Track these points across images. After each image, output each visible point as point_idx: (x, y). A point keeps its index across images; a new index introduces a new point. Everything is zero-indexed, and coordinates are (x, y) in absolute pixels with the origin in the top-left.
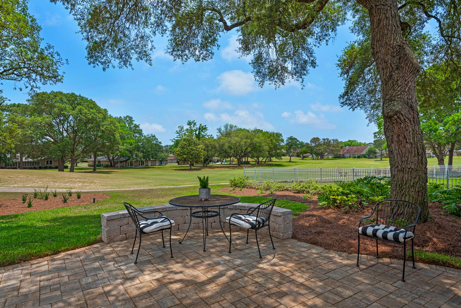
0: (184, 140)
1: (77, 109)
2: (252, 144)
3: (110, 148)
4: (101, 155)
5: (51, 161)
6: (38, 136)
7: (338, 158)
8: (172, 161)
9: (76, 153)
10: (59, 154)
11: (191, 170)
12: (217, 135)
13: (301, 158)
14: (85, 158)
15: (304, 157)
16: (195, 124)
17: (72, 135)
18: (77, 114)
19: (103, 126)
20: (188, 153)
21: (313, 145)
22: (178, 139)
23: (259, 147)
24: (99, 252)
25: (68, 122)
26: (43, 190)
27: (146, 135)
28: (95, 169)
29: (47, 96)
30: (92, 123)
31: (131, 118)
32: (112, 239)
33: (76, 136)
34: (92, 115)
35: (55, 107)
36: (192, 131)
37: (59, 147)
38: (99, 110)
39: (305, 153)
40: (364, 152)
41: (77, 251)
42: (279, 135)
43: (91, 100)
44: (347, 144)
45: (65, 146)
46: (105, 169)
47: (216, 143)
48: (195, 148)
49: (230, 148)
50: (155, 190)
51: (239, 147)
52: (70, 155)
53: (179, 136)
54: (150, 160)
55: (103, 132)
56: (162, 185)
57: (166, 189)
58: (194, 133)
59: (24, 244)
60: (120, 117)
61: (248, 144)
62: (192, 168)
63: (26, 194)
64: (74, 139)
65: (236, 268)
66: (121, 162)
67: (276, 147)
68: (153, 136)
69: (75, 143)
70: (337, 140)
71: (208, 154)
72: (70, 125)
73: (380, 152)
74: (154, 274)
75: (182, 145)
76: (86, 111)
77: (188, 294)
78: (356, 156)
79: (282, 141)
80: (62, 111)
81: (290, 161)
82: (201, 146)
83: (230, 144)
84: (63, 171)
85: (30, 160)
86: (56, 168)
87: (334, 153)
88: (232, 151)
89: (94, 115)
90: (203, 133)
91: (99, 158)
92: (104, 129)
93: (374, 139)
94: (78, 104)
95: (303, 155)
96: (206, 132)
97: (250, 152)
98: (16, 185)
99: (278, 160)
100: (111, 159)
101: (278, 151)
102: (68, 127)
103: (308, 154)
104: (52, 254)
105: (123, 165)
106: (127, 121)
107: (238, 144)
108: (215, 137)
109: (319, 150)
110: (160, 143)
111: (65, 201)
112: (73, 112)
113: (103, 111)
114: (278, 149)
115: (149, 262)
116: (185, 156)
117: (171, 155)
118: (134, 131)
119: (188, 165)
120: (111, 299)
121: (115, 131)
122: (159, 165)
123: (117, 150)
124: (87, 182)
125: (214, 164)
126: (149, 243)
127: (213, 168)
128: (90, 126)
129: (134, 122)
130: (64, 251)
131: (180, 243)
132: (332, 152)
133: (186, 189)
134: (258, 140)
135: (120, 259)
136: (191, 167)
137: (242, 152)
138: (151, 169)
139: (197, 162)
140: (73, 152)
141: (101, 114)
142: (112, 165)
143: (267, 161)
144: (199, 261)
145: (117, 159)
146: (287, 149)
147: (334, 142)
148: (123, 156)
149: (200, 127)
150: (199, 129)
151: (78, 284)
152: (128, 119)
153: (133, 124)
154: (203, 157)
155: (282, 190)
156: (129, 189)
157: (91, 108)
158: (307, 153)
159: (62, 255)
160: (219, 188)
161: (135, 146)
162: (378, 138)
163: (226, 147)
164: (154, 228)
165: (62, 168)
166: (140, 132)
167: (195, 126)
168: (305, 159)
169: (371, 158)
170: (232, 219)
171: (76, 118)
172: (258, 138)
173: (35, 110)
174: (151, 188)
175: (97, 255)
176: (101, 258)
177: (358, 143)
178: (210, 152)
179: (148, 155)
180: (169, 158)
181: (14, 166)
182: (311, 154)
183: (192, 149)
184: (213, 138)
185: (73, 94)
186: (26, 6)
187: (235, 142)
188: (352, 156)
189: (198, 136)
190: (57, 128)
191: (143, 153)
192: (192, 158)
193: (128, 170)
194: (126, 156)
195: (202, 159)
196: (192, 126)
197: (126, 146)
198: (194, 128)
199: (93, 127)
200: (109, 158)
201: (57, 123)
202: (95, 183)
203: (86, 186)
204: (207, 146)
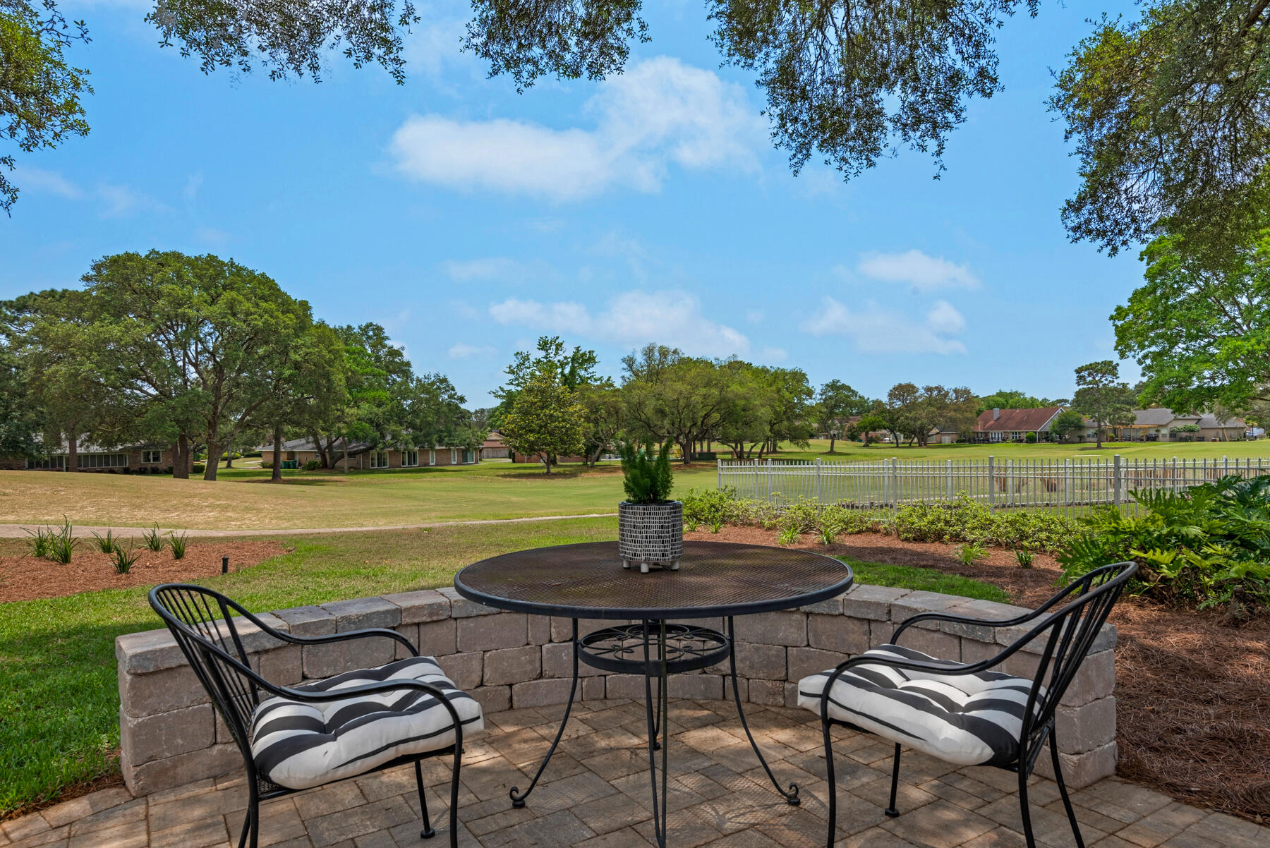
0: (530, 391)
1: (222, 302)
2: (723, 400)
3: (320, 413)
4: (297, 436)
5: (156, 454)
6: (112, 377)
7: (969, 441)
8: (495, 452)
9: (223, 429)
10: (170, 430)
11: (548, 475)
12: (623, 377)
13: (862, 444)
14: (253, 444)
15: (870, 441)
16: (559, 346)
17: (210, 378)
18: (224, 315)
19: (296, 348)
20: (541, 427)
21: (898, 404)
22: (512, 388)
23: (744, 410)
25: (199, 340)
27: (421, 377)
28: (276, 475)
29: (139, 265)
30: (267, 343)
31: (379, 330)
32: (164, 771)
33: (221, 380)
34: (266, 316)
35: (159, 295)
36: (551, 366)
37: (173, 410)
38: (286, 304)
39: (874, 429)
40: (1047, 426)
42: (799, 377)
43: (263, 275)
44: (991, 403)
45: (189, 408)
46: (307, 475)
47: (620, 399)
48: (560, 415)
49: (661, 412)
50: (440, 531)
51: (686, 411)
52: (203, 434)
53: (516, 379)
54: (432, 448)
55: (297, 366)
56: (464, 516)
57: (472, 529)
58: (559, 370)
60: (349, 327)
61: (711, 401)
62: (553, 470)
64: (217, 389)
66: (352, 454)
67: (790, 412)
68: (442, 381)
69: (221, 397)
70: (967, 392)
71: (597, 433)
72: (206, 350)
73: (1096, 424)
75: (523, 406)
76: (247, 305)
78: (1024, 436)
79: (810, 393)
80: (180, 305)
81: (832, 452)
82: (578, 407)
83: (661, 402)
84: (187, 478)
86: (169, 472)
87: (957, 429)
88: (666, 423)
89: (272, 317)
90: (582, 373)
91: (289, 444)
92: (300, 359)
93: (1077, 388)
94: (225, 288)
95: (867, 434)
96: (590, 370)
97: (716, 425)
99: (798, 450)
100: (323, 447)
101: (797, 423)
102: (198, 353)
103: (884, 431)
105: (358, 463)
106: (369, 338)
107: (682, 403)
108: (618, 384)
109: (915, 419)
110: (462, 400)
111: (125, 566)
112: (211, 309)
113: (297, 307)
114: (799, 417)
116: (531, 437)
117: (493, 436)
118: (387, 367)
119: (542, 464)
121: (330, 363)
122: (457, 464)
123: (339, 419)
124: (234, 509)
125: (615, 461)
127: (611, 472)
128: (260, 349)
129: (387, 342)
132: (952, 424)
133: (538, 527)
134: (742, 390)
136: (548, 469)
137: (695, 424)
138: (438, 473)
139: (565, 455)
140: (212, 425)
141: (291, 315)
142: (327, 463)
143: (765, 450)
145: (340, 446)
146: (824, 417)
147: (957, 398)
148: (357, 439)
149: (575, 354)
150: (573, 359)
152: (371, 333)
153: (384, 346)
154: (583, 440)
155: (859, 532)
156: (359, 529)
157: (263, 298)
158: (880, 427)
161: (392, 408)
162: (1090, 383)
163: (649, 411)
165: (184, 472)
166: (404, 369)
167: (560, 352)
168: (873, 445)
169: (1067, 442)
171: (219, 327)
172: (741, 384)
173: (103, 306)
174: (428, 526)
177: (1025, 399)
178: (602, 426)
179: (427, 435)
180: (486, 444)
181: (54, 464)
182: (892, 431)
183: (551, 416)
184: (612, 385)
185: (212, 259)
187: (675, 397)
188: (1011, 436)
189: (569, 381)
190: (167, 357)
191: (413, 428)
192: (552, 444)
193: (371, 476)
194: (365, 438)
195: (581, 446)
196: (552, 351)
197: (365, 409)
198: (559, 358)
199: (268, 355)
200: (316, 442)
201: (170, 346)
202: (259, 510)
203: (230, 519)
204: (594, 408)
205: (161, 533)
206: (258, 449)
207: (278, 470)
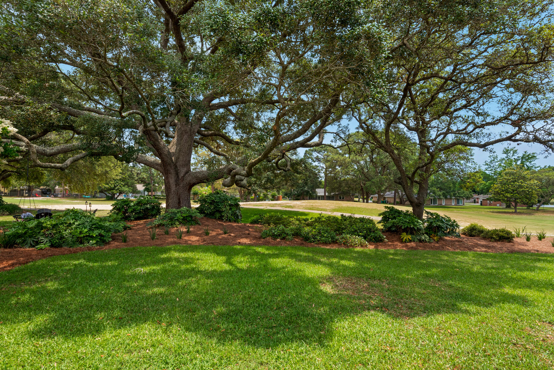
5: (343, 196)
20: (514, 190)
36: (510, 161)
58: (514, 163)
62: (519, 211)
90: (528, 164)
91: (385, 194)
142: (402, 202)
167: (515, 155)
183: (520, 186)
196: (510, 154)
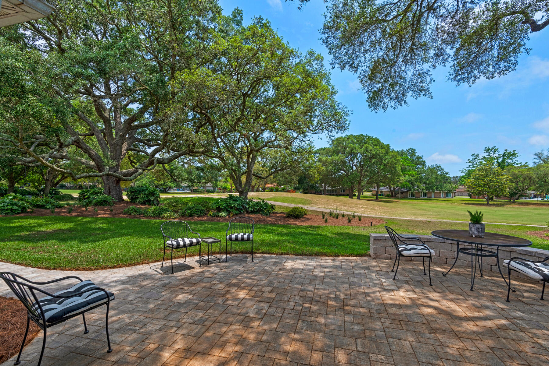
0: (479, 170)
1: (364, 148)
3: (391, 180)
4: (383, 186)
5: (344, 190)
6: (336, 170)
8: (462, 193)
9: (363, 184)
10: (349, 184)
11: (488, 205)
12: (534, 162)
14: (369, 188)
16: (496, 150)
17: (359, 169)
18: (364, 151)
19: (385, 160)
20: (485, 185)
22: (470, 169)
24: (366, 263)
25: (357, 159)
26: (335, 211)
27: (430, 166)
28: (377, 198)
30: (376, 158)
31: (413, 150)
32: (378, 256)
33: (362, 170)
34: (376, 151)
35: (348, 147)
36: (491, 159)
37: (350, 179)
38: (382, 146)
41: (351, 258)
43: (376, 138)
45: (354, 178)
46: (387, 199)
47: (532, 173)
48: (495, 180)
50: (434, 223)
52: (357, 186)
53: (473, 165)
54: (433, 191)
55: (385, 165)
56: (444, 218)
58: (496, 161)
59: (319, 245)
60: (402, 150)
62: (490, 202)
63: (325, 213)
64: (361, 172)
65: (511, 318)
66: (402, 193)
68: (438, 167)
69: (362, 175)
71: (517, 187)
72: (358, 161)
74: (409, 293)
75: (476, 176)
76: (371, 148)
77: (438, 320)
80: (353, 150)
82: (506, 176)
84: (352, 198)
85: (330, 188)
86: (347, 195)
89: (378, 150)
91: (381, 188)
92: (386, 163)
94: (365, 143)
96: (514, 160)
98: (320, 206)
100: (392, 190)
102: (356, 162)
104: (334, 256)
105: (404, 195)
106: (410, 153)
108: (531, 165)
110: (447, 173)
111: (349, 221)
112: (361, 150)
113: (386, 147)
115: (407, 282)
116: (479, 189)
117: (461, 187)
118: (416, 163)
119: (485, 200)
120: (369, 298)
121: (396, 164)
122: (444, 198)
123: (398, 181)
124: (368, 209)
125: (528, 200)
126: (411, 267)
127: (525, 205)
128: (374, 160)
129: (416, 154)
130: (342, 256)
131: (444, 276)
135: (382, 273)
136: (488, 202)
138: (434, 201)
139: (498, 196)
140: (360, 183)
141: (384, 150)
142: (393, 195)
144: (461, 297)
145: (398, 189)
148: (404, 187)
149: (505, 153)
150: (504, 155)
151: (347, 280)
152: (410, 151)
153: (415, 156)
154: (508, 190)
157: (376, 145)
159: (341, 258)
160: (526, 230)
161: (417, 177)
164: (412, 253)
165: (351, 196)
166: (423, 164)
170: (512, 263)
171: (363, 154)
173: (334, 151)
174: (430, 220)
175: (365, 265)
176: (367, 268)
178: (521, 184)
179: (432, 187)
180: (457, 190)
181: (320, 193)
183: (490, 180)
184: (527, 166)
185: (361, 135)
186: (329, 78)
189: (501, 165)
190: (348, 164)
191: (426, 184)
192: (490, 192)
193: (409, 200)
194: (407, 187)
195: (507, 193)
196: (492, 153)
197: (407, 177)
198: (495, 155)
199: (376, 162)
200: (390, 188)
201: (349, 160)
202: (375, 210)
203: (367, 211)
204: (516, 177)
205: (356, 214)
206: (371, 189)
207: (377, 197)
